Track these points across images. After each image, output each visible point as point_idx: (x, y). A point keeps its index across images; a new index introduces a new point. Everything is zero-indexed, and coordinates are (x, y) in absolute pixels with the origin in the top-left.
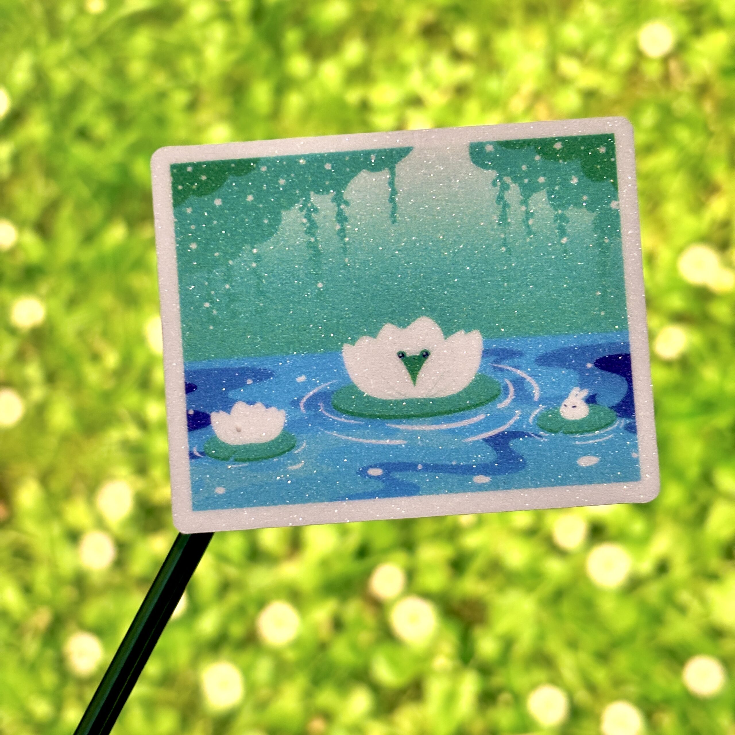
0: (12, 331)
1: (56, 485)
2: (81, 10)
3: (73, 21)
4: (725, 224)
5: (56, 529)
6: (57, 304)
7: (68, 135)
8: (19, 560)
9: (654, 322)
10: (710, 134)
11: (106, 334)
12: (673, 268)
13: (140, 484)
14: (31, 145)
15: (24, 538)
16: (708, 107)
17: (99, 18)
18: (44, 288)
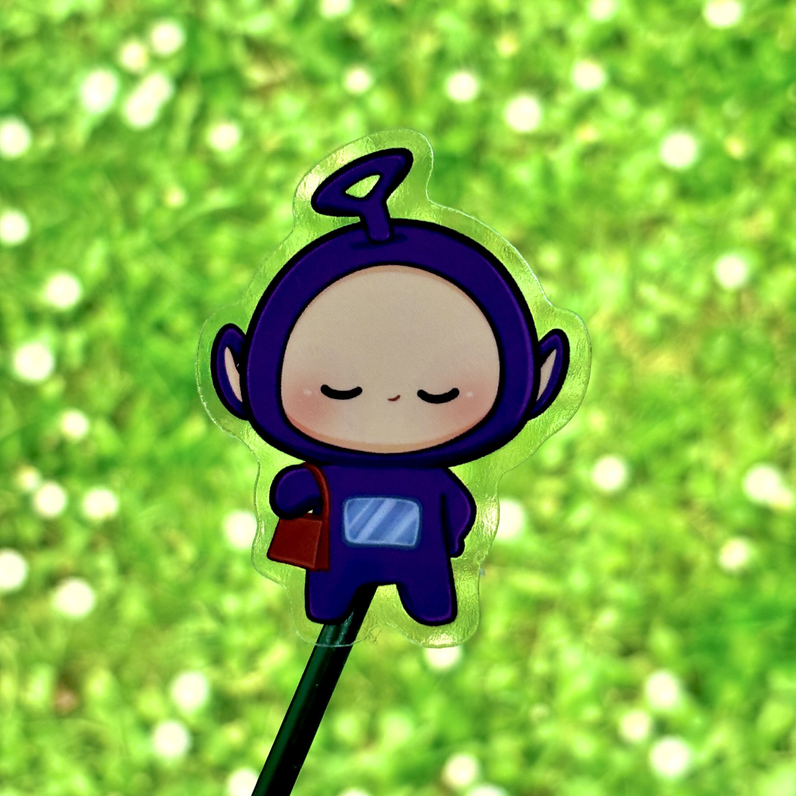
0: (83, 522)
1: (128, 675)
2: (159, 203)
3: (150, 214)
4: (787, 448)
5: (129, 718)
6: (131, 497)
7: (144, 328)
8: (89, 749)
9: (719, 533)
10: (776, 364)
11: (182, 528)
12: (739, 485)
13: (215, 674)
14: (103, 337)
15: (93, 727)
16: (776, 338)
17: (178, 212)
18: (117, 479)
